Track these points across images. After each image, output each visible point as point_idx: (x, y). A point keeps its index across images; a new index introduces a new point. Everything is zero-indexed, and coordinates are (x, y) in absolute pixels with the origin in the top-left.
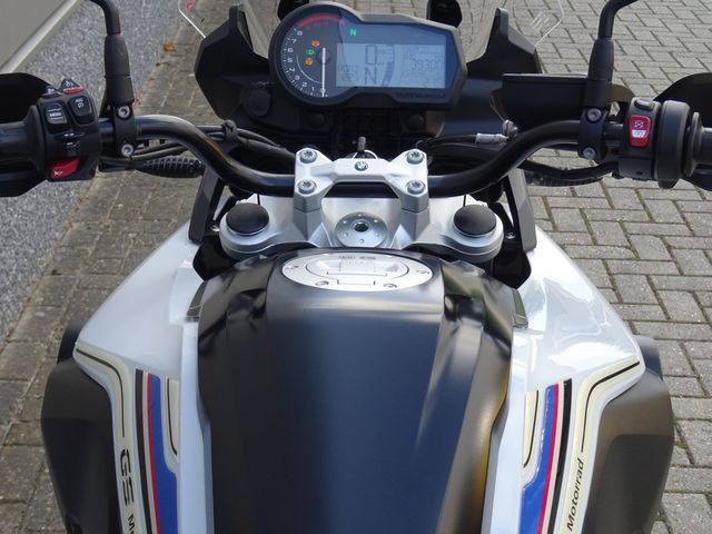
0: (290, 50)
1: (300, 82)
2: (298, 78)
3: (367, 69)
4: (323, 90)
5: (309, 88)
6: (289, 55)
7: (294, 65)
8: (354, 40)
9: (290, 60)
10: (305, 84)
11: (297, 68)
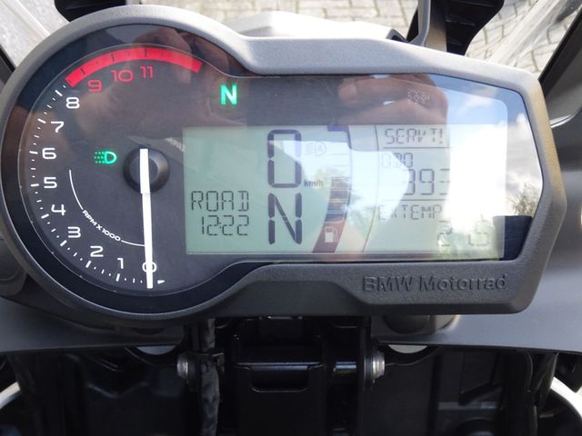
0: (48, 154)
1: (83, 245)
2: (76, 232)
3: (273, 203)
4: (149, 267)
5: (108, 261)
6: (47, 168)
7: (61, 195)
8: (230, 117)
9: (50, 182)
10: (97, 251)
11: (72, 208)
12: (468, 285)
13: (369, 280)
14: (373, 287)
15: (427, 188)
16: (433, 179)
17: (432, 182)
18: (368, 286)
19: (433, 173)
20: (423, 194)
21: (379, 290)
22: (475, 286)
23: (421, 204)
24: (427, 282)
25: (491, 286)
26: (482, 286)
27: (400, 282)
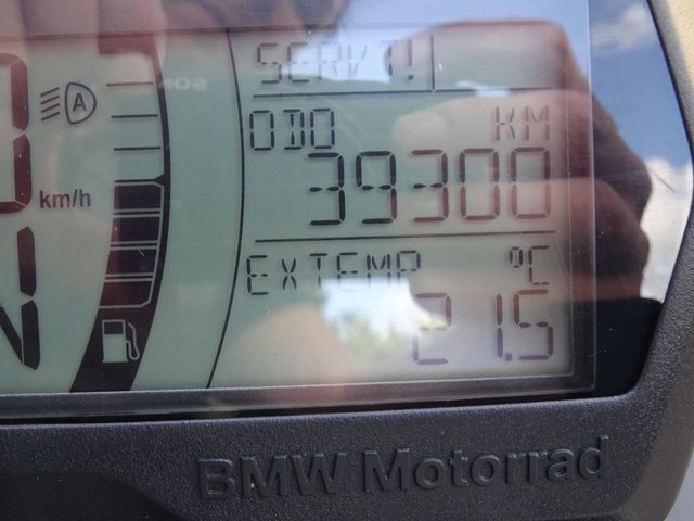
12: (499, 470)
13: (214, 467)
14: (225, 486)
15: (377, 204)
16: (393, 181)
17: (389, 188)
18: (214, 484)
19: (393, 161)
20: (367, 222)
21: (243, 495)
22: (517, 474)
23: (363, 249)
24: (383, 470)
25: (564, 470)
26: (537, 471)
27: (302, 470)
